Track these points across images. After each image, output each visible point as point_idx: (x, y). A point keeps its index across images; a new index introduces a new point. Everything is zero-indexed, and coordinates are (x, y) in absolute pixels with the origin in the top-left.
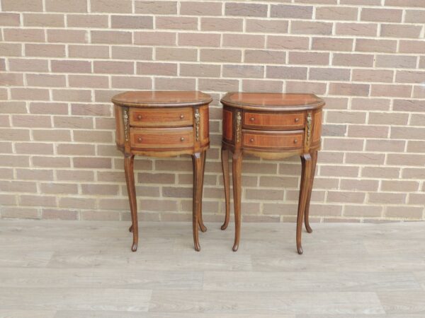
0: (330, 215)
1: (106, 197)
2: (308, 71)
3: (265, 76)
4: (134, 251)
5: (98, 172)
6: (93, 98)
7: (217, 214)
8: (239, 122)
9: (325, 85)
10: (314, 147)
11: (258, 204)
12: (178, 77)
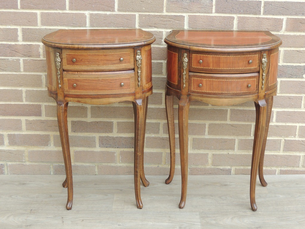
0: (287, 166)
1: (36, 149)
2: (262, 5)
3: (214, 11)
4: (69, 209)
5: (26, 120)
6: (20, 38)
7: (160, 166)
8: (185, 65)
9: (281, 20)
10: (269, 92)
11: (207, 155)
12: (116, 12)
